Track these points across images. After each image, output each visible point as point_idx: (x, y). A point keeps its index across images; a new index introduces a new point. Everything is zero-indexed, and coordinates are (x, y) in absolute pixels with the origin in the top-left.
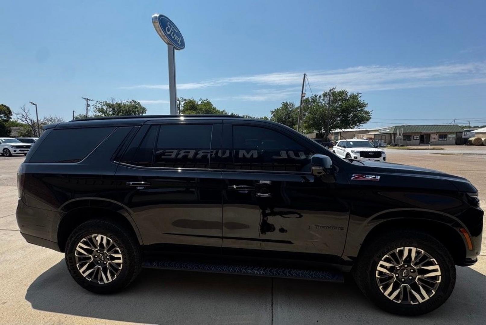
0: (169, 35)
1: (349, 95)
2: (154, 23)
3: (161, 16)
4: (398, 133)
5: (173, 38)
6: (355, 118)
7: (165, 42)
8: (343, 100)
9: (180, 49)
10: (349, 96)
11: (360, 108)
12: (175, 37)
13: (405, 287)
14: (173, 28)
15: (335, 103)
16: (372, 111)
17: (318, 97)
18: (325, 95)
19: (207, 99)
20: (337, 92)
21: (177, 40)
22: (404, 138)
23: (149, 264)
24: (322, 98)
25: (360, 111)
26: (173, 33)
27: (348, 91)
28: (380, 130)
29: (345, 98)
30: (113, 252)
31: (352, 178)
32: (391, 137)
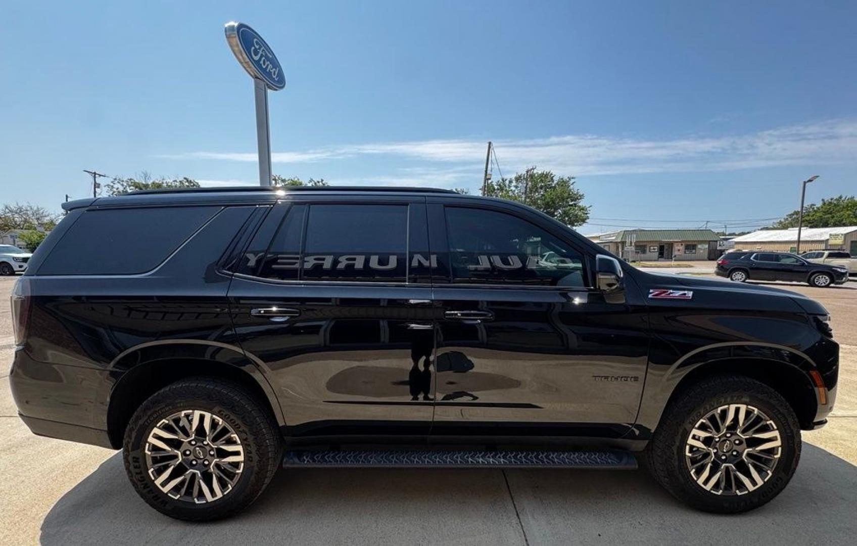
0: (258, 62)
1: (556, 179)
2: (228, 37)
3: (241, 26)
4: (628, 241)
5: (264, 67)
6: (564, 218)
7: (251, 75)
8: (546, 187)
9: (277, 88)
10: (555, 182)
11: (572, 201)
12: (268, 65)
13: (727, 468)
14: (263, 50)
15: (535, 192)
16: (591, 206)
17: (507, 182)
18: (518, 179)
19: (322, 180)
20: (536, 175)
21: (271, 72)
22: (636, 250)
23: (296, 460)
24: (514, 183)
25: (572, 205)
26: (264, 58)
27: (554, 174)
28: (601, 237)
29: (549, 185)
30: (224, 442)
31: (650, 296)
32: (618, 248)
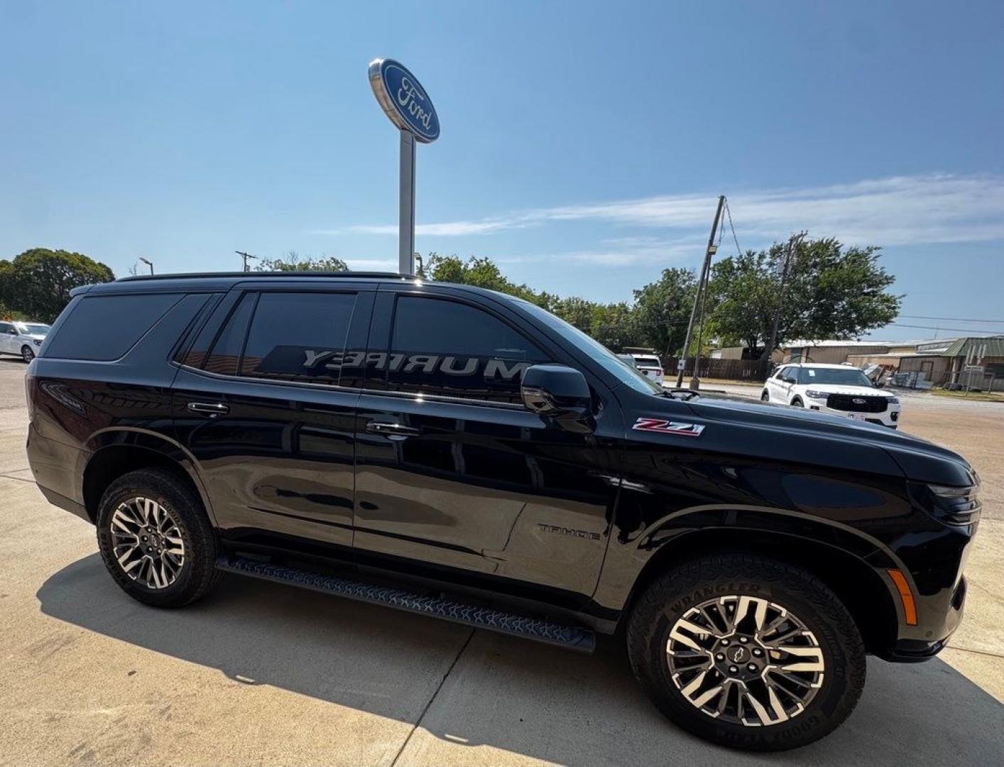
0: (405, 108)
1: (843, 251)
2: (372, 80)
3: (388, 62)
4: (970, 356)
5: (413, 113)
6: (850, 314)
7: (396, 125)
8: (823, 266)
9: (428, 140)
10: (842, 256)
11: (869, 286)
12: (418, 110)
14: (414, 91)
15: (802, 273)
16: (904, 296)
17: (756, 257)
18: (775, 252)
19: (486, 259)
20: (809, 245)
21: (422, 120)
22: (986, 370)
23: (228, 564)
24: (768, 259)
25: (868, 294)
26: (413, 102)
27: (841, 242)
28: (920, 347)
29: (830, 261)
30: (171, 533)
32: (949, 366)
